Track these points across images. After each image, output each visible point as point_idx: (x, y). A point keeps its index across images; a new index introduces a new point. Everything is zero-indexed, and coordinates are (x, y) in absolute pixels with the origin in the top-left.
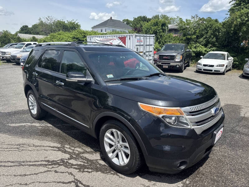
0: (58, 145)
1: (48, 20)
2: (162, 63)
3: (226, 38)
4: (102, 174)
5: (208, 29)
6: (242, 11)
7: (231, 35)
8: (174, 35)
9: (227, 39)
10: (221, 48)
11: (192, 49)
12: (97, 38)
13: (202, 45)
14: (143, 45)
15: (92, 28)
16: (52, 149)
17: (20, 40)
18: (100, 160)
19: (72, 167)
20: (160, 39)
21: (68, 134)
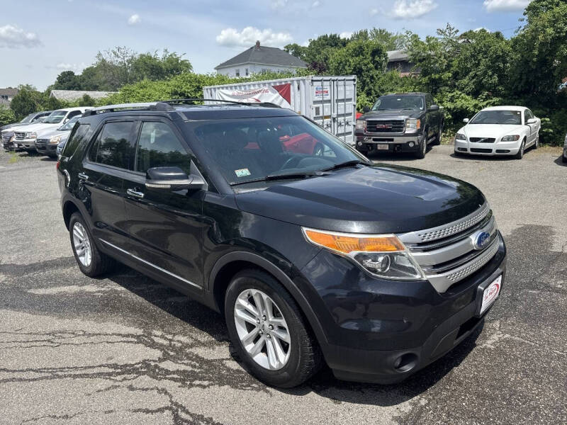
0: (137, 330)
1: (118, 56)
2: (374, 140)
3: (521, 74)
4: (232, 391)
5: (480, 56)
6: (557, 10)
7: (534, 67)
8: (402, 75)
9: (524, 77)
10: (511, 99)
11: (445, 104)
12: (225, 91)
13: (468, 94)
14: (329, 101)
15: (215, 69)
16: (125, 339)
17: (55, 105)
18: (229, 359)
19: (167, 376)
20: (371, 86)
21: (160, 307)
